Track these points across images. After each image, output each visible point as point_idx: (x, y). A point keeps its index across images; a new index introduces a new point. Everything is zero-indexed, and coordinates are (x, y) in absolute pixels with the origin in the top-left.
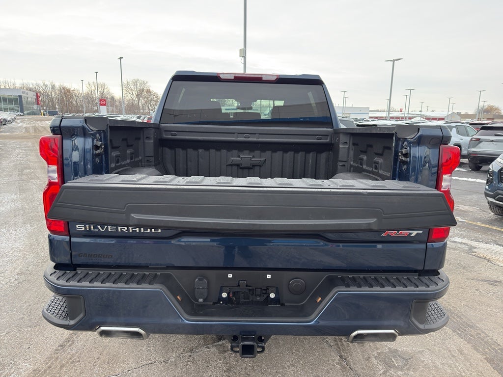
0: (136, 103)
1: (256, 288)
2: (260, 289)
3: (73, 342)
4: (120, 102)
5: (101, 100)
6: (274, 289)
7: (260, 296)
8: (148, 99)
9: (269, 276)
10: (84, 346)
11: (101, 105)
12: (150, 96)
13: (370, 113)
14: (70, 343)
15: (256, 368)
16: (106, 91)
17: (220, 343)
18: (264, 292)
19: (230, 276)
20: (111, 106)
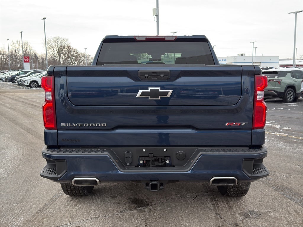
0: (57, 59)
1: (159, 158)
2: (161, 159)
3: (46, 209)
4: (42, 59)
5: (24, 57)
6: (168, 158)
7: (161, 162)
8: (68, 55)
9: (165, 150)
10: (54, 211)
11: (25, 62)
12: (71, 52)
13: (279, 61)
14: (44, 210)
15: (162, 218)
16: (29, 49)
17: (139, 208)
18: (163, 160)
19: (144, 150)
20: (34, 63)
